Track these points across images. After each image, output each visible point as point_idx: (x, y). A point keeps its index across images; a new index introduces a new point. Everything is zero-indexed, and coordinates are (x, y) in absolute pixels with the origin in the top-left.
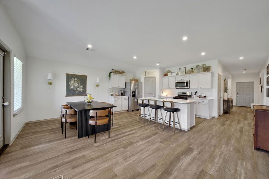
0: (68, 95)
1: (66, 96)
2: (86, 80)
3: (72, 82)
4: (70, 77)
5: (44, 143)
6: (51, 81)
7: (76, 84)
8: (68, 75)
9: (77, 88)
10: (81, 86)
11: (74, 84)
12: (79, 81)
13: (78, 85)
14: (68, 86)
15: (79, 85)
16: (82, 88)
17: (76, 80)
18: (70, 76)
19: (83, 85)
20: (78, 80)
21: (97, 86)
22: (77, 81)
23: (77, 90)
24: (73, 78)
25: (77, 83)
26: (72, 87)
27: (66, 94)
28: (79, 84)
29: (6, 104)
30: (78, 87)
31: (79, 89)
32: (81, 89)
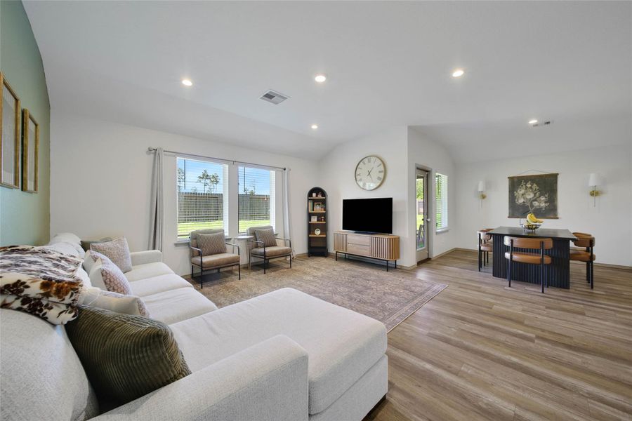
0: (512, 216)
1: (509, 217)
2: (556, 183)
3: (521, 191)
4: (515, 183)
5: (456, 267)
6: (484, 194)
7: (529, 195)
8: (511, 179)
9: (531, 203)
10: (543, 198)
11: (525, 195)
12: (537, 188)
13: (535, 196)
14: (512, 199)
15: (537, 195)
16: (545, 202)
17: (529, 186)
18: (516, 180)
19: (547, 196)
20: (535, 185)
21: (594, 193)
22: (531, 188)
23: (532, 206)
24: (523, 183)
25: (533, 192)
26: (521, 201)
27: (509, 213)
28: (535, 194)
29: (429, 220)
30: (535, 200)
31: (536, 204)
32: (542, 203)
